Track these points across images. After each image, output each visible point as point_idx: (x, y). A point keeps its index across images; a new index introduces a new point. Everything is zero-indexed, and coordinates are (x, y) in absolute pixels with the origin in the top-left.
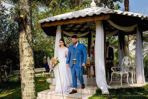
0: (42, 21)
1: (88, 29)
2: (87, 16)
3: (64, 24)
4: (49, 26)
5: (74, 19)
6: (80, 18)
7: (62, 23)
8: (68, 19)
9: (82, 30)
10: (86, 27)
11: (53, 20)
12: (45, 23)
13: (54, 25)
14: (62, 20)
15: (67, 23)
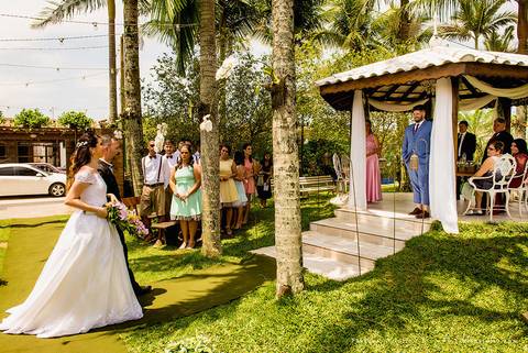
0: (322, 82)
1: (423, 95)
2: (415, 70)
3: (367, 86)
4: (335, 91)
5: (386, 75)
6: (400, 73)
7: (362, 86)
8: (374, 78)
9: (411, 96)
10: (419, 89)
11: (344, 79)
12: (328, 85)
13: (347, 89)
14: (362, 79)
15: (372, 85)
